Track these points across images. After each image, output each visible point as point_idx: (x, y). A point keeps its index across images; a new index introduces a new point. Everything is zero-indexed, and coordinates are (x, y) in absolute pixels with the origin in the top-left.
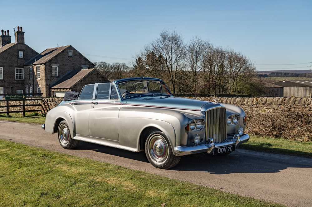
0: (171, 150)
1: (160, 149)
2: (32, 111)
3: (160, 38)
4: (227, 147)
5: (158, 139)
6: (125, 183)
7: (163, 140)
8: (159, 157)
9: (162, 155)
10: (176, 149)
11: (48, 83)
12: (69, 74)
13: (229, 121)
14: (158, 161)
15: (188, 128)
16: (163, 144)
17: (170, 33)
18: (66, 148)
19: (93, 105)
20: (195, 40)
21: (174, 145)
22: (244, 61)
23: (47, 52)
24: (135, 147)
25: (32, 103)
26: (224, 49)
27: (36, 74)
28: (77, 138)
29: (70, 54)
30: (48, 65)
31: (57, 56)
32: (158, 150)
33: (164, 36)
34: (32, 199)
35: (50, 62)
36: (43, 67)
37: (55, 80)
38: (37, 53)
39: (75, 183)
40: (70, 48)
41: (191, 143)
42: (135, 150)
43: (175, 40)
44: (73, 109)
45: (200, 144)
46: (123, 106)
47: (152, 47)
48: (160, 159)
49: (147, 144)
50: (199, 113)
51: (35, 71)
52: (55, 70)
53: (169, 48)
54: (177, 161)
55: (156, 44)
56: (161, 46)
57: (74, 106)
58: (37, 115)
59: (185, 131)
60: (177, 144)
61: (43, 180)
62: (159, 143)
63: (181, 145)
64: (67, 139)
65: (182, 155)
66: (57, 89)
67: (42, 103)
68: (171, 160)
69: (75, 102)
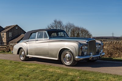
0: (74, 58)
1: (69, 58)
2: (2, 50)
3: (54, 22)
4: (97, 57)
5: (67, 53)
6: (57, 70)
7: (70, 53)
8: (68, 61)
9: (70, 60)
10: (77, 57)
11: (7, 40)
12: (16, 37)
13: (97, 46)
14: (68, 63)
15: (81, 48)
16: (70, 56)
17: (58, 20)
18: (23, 61)
19: (36, 41)
20: (68, 23)
21: (75, 56)
22: (87, 31)
23: (7, 27)
24: (56, 58)
25: (2, 47)
26: (79, 27)
27: (2, 36)
28: (28, 56)
29: (17, 28)
30: (7, 33)
31: (11, 29)
32: (68, 58)
33: (55, 21)
34: (16, 77)
35: (8, 31)
36: (5, 33)
37: (10, 39)
38: (3, 28)
39: (34, 71)
40: (17, 25)
41: (83, 55)
42: (57, 59)
43: (60, 23)
44: (27, 43)
45: (86, 55)
46: (50, 41)
47: (50, 26)
48: (68, 62)
49: (62, 56)
50: (85, 42)
51: (2, 35)
52: (10, 34)
53: (57, 26)
54: (76, 63)
55: (52, 24)
56: (54, 25)
57: (27, 42)
58: (4, 52)
59: (81, 49)
60: (77, 55)
61: (18, 70)
62: (68, 55)
63: (79, 56)
64: (23, 57)
65: (79, 60)
66: (11, 42)
67: (6, 47)
68: (74, 62)
69: (27, 40)
